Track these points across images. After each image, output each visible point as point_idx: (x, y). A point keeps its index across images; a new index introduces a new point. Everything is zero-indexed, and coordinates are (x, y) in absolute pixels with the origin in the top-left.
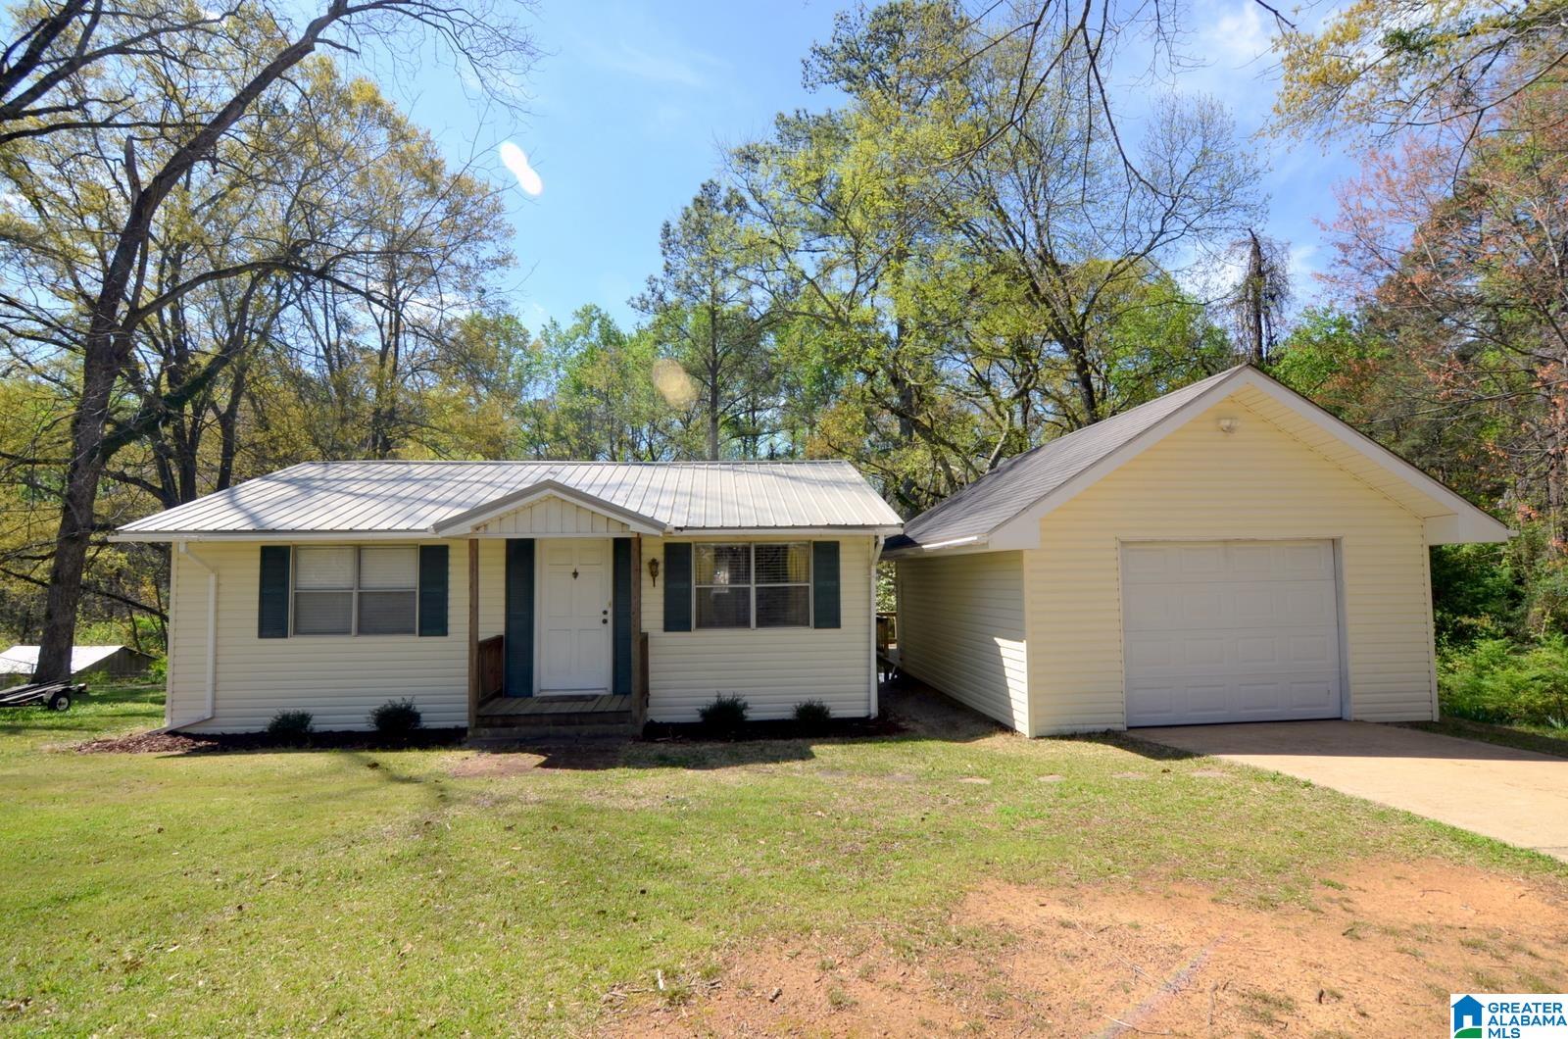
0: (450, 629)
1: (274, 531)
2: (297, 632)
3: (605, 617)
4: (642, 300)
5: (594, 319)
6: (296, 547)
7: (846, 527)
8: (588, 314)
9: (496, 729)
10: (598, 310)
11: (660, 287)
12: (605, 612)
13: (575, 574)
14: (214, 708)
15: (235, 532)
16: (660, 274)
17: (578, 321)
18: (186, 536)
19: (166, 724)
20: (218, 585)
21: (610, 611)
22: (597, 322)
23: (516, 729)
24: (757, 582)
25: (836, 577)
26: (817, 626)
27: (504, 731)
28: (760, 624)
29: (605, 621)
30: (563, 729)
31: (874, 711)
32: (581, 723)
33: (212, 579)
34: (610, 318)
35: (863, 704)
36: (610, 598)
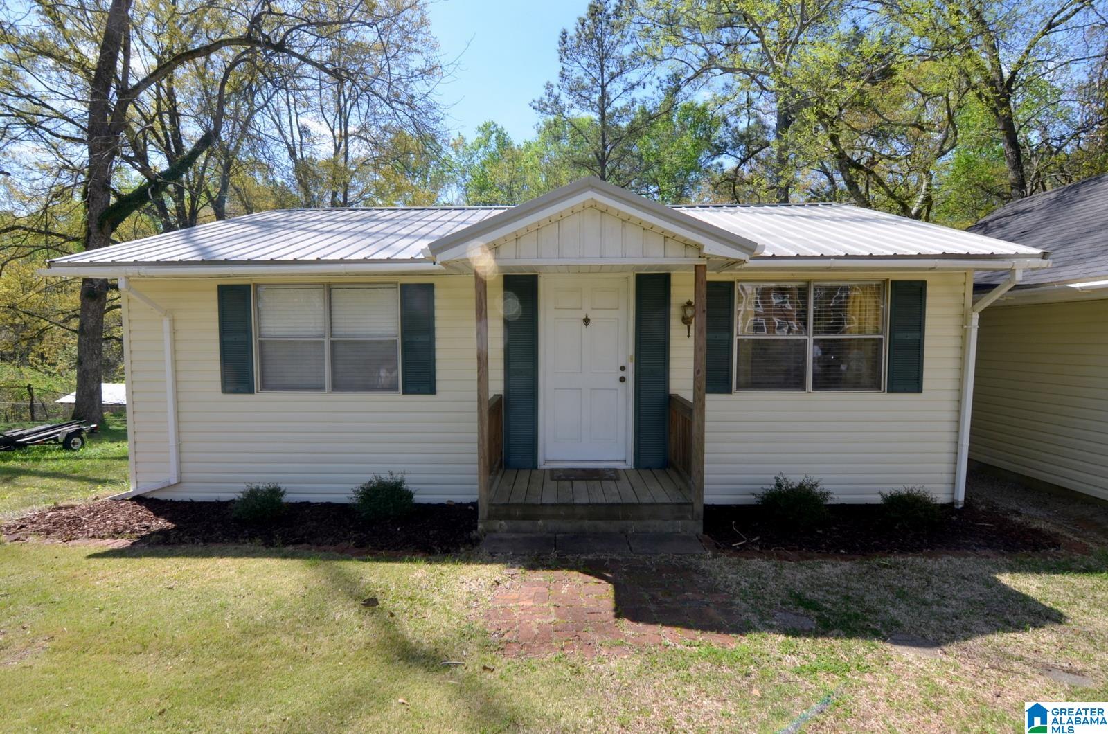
0: (439, 386)
1: (226, 262)
2: (265, 387)
3: (622, 374)
4: (540, 102)
5: (492, 133)
6: (257, 285)
7: (968, 257)
8: (487, 129)
9: (515, 522)
10: (495, 126)
11: (556, 91)
12: (623, 368)
13: (587, 321)
14: (180, 472)
15: (181, 263)
16: (555, 80)
17: (480, 135)
18: (124, 269)
19: (131, 489)
20: (174, 332)
21: (631, 368)
22: (494, 136)
23: (540, 522)
24: (815, 333)
25: (920, 327)
26: (891, 391)
27: (525, 524)
28: (817, 386)
29: (622, 379)
30: (602, 525)
31: (961, 496)
32: (626, 518)
33: (166, 324)
34: (505, 132)
35: (948, 488)
36: (632, 351)
